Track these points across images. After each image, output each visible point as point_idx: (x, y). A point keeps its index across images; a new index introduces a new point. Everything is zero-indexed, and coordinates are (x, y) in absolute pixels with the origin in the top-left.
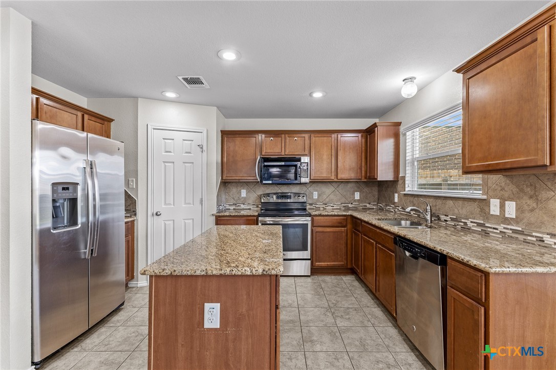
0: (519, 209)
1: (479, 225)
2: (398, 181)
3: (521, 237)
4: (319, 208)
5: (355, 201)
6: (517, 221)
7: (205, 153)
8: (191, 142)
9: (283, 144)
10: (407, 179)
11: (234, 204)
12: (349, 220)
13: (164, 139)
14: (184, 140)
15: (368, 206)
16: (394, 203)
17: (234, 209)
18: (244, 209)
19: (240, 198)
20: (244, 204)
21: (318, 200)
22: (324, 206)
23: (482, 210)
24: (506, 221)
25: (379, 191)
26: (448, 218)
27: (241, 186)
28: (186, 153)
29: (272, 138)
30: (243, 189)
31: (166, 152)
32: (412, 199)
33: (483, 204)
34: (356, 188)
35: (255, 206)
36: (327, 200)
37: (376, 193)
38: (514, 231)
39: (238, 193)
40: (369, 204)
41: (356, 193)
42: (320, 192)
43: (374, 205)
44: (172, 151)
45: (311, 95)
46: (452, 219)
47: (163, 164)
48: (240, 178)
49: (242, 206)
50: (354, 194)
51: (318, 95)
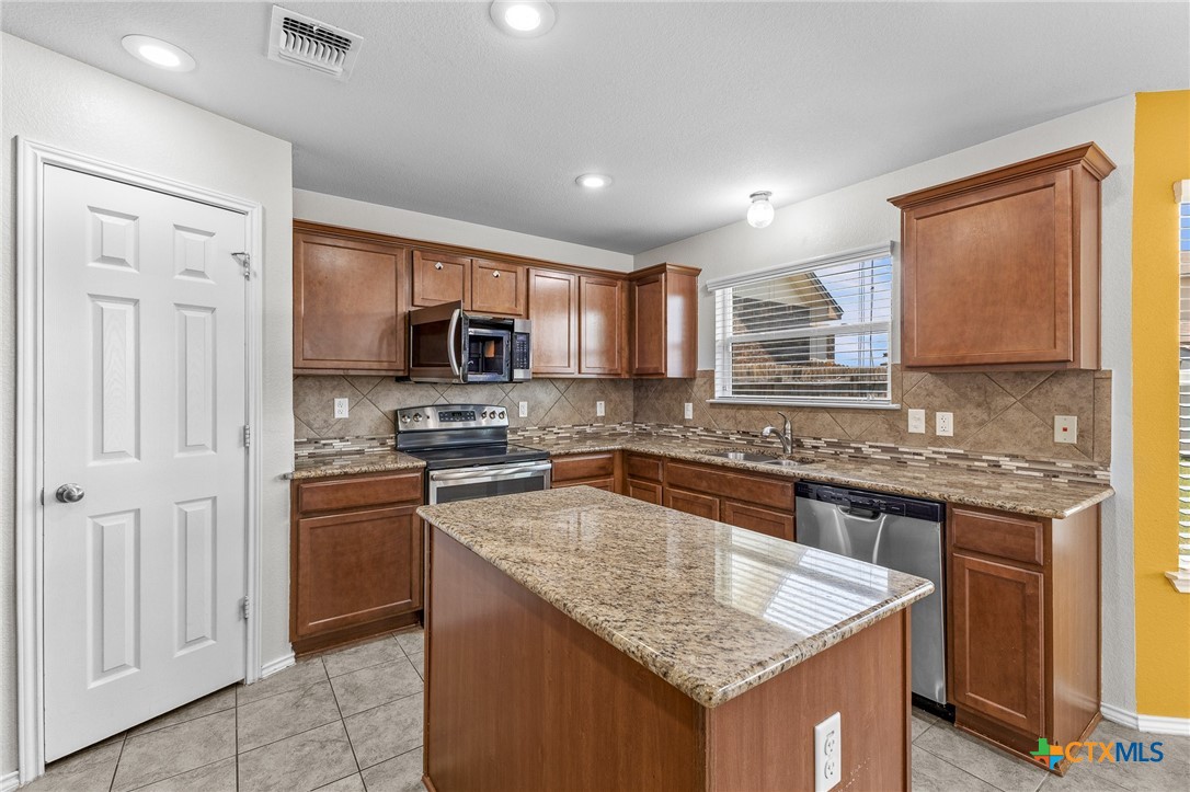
0: (960, 423)
1: (885, 450)
2: (695, 378)
3: (963, 464)
4: (531, 438)
5: (597, 419)
6: (955, 440)
7: (256, 283)
8: (204, 238)
9: (468, 284)
10: (717, 375)
11: (309, 441)
12: (618, 461)
13: (92, 209)
14: (177, 227)
15: (619, 428)
16: (683, 421)
17: (311, 456)
18: (340, 454)
19: (332, 421)
20: (342, 439)
21: (528, 420)
22: (540, 433)
23: (892, 427)
24: (937, 440)
25: (637, 399)
26: (821, 443)
27: (334, 388)
28: (189, 272)
29: (439, 265)
30: (341, 396)
31: (105, 259)
32: (731, 412)
33: (895, 418)
34: (598, 394)
35: (375, 443)
36: (547, 419)
37: (631, 403)
38: (951, 456)
39: (323, 409)
40: (620, 424)
41: (598, 403)
42: (532, 403)
43: (627, 426)
44: (130, 259)
45: (577, 181)
46: (830, 445)
47: (89, 304)
48: (350, 365)
49: (338, 445)
50: (594, 406)
51: (593, 183)
